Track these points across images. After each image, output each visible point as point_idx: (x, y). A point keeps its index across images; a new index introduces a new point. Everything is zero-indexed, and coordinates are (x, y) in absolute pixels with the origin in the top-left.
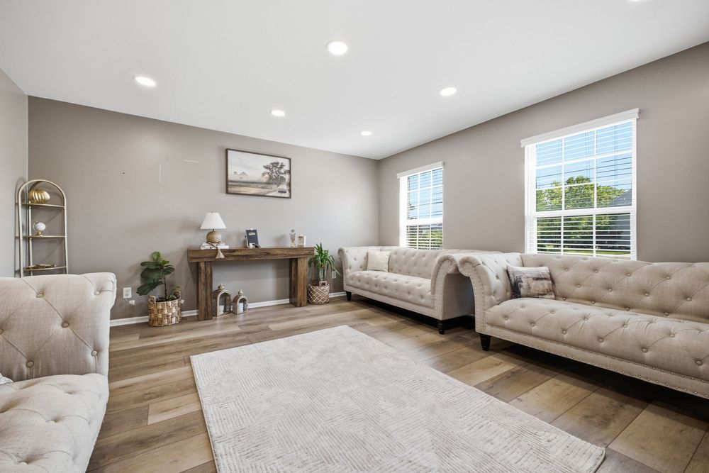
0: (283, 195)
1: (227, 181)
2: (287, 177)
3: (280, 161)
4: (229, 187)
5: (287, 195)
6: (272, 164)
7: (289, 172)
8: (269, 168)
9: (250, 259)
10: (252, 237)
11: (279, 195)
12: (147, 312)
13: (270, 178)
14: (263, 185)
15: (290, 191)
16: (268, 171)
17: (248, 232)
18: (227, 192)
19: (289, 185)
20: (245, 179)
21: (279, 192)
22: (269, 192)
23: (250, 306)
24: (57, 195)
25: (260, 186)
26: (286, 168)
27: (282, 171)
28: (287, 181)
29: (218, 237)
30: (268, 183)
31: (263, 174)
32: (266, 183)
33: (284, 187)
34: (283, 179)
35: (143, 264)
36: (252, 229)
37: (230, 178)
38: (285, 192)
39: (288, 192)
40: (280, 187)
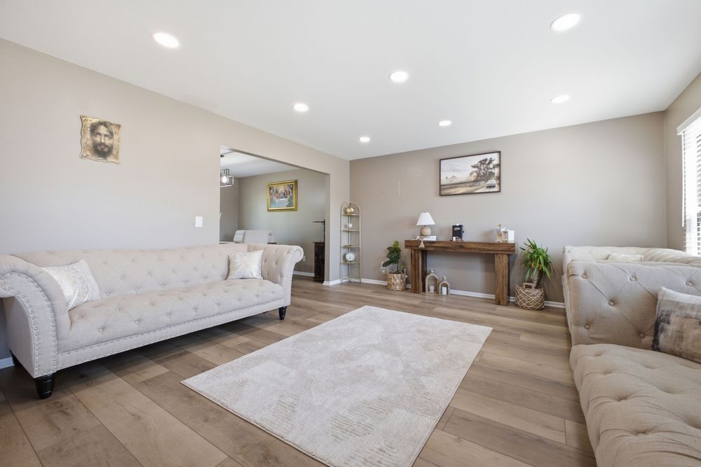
0: (492, 190)
1: (440, 186)
2: (496, 171)
3: (488, 157)
4: (443, 191)
5: (496, 189)
6: (480, 162)
7: (499, 165)
8: (477, 167)
9: (447, 250)
10: (458, 231)
11: (488, 190)
12: (385, 278)
13: (478, 175)
14: (471, 184)
15: (499, 184)
16: (476, 169)
17: (454, 227)
18: (441, 195)
19: (499, 178)
20: (455, 181)
21: (487, 187)
22: (477, 189)
23: (452, 292)
24: (356, 209)
25: (468, 185)
26: (496, 162)
27: (491, 166)
28: (496, 175)
29: (428, 231)
30: (476, 181)
31: (471, 174)
32: (474, 181)
33: (493, 181)
34: (492, 174)
35: (389, 248)
36: (458, 225)
37: (442, 183)
38: (494, 187)
39: (497, 186)
40: (489, 182)
